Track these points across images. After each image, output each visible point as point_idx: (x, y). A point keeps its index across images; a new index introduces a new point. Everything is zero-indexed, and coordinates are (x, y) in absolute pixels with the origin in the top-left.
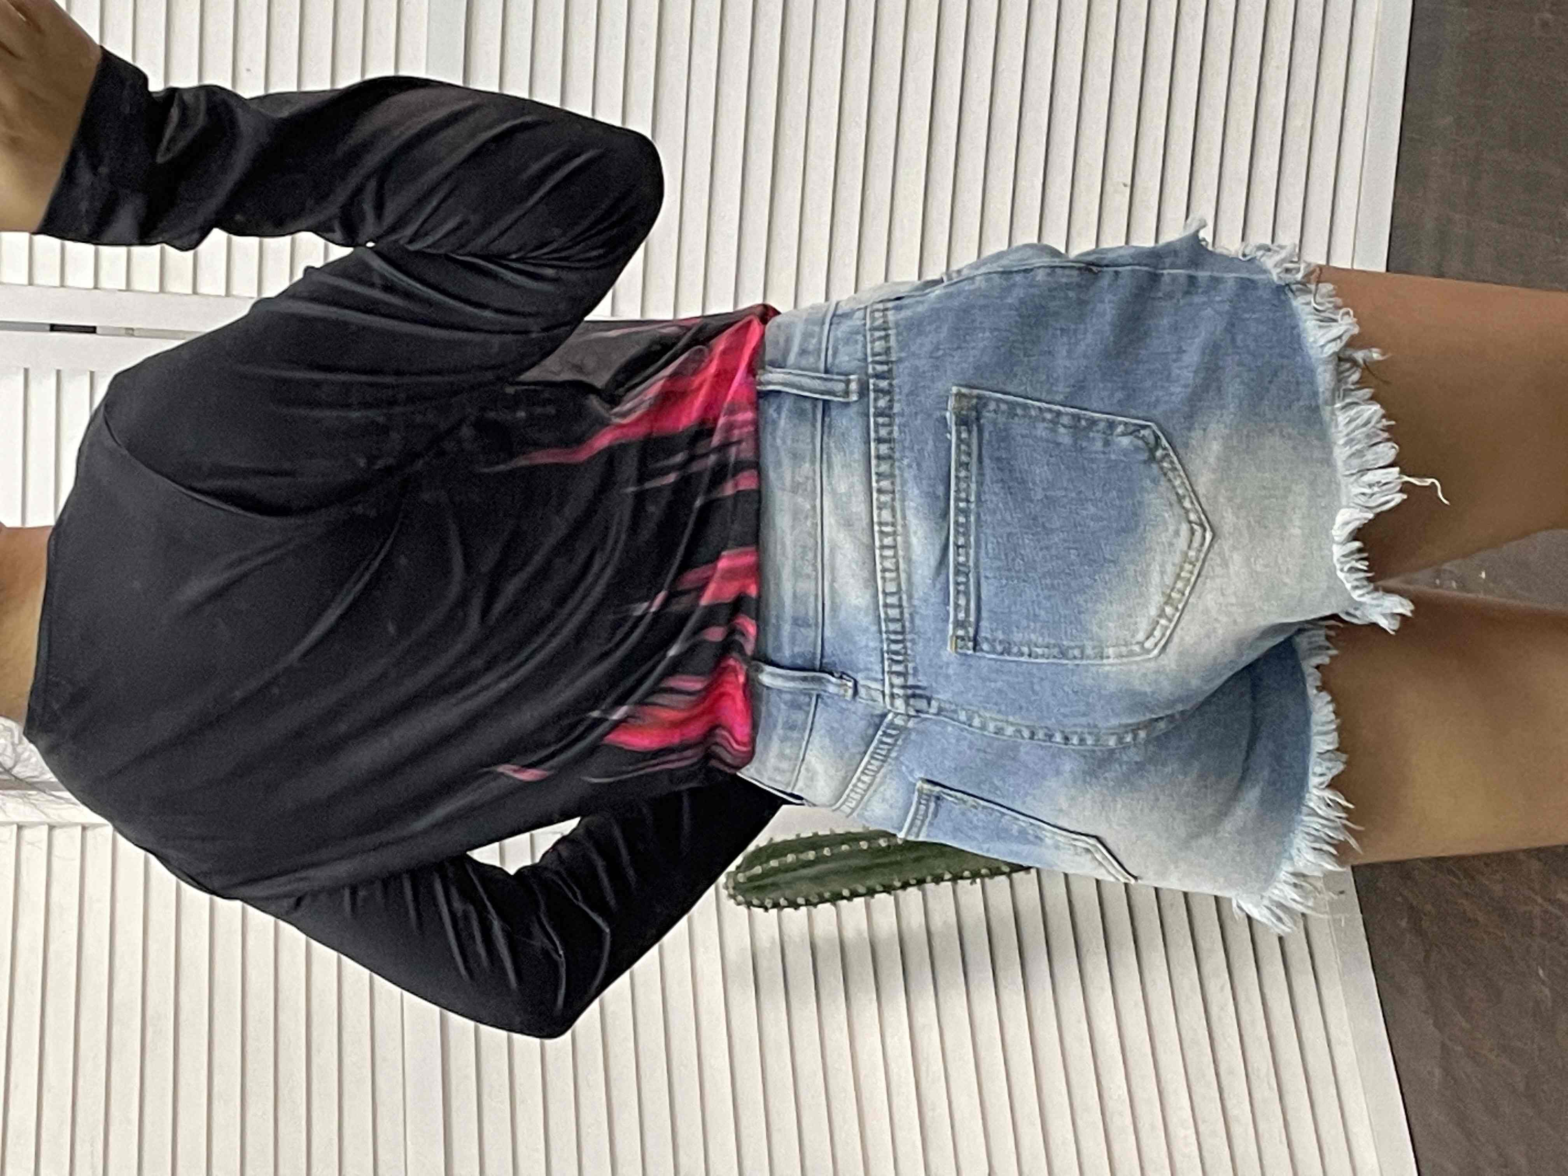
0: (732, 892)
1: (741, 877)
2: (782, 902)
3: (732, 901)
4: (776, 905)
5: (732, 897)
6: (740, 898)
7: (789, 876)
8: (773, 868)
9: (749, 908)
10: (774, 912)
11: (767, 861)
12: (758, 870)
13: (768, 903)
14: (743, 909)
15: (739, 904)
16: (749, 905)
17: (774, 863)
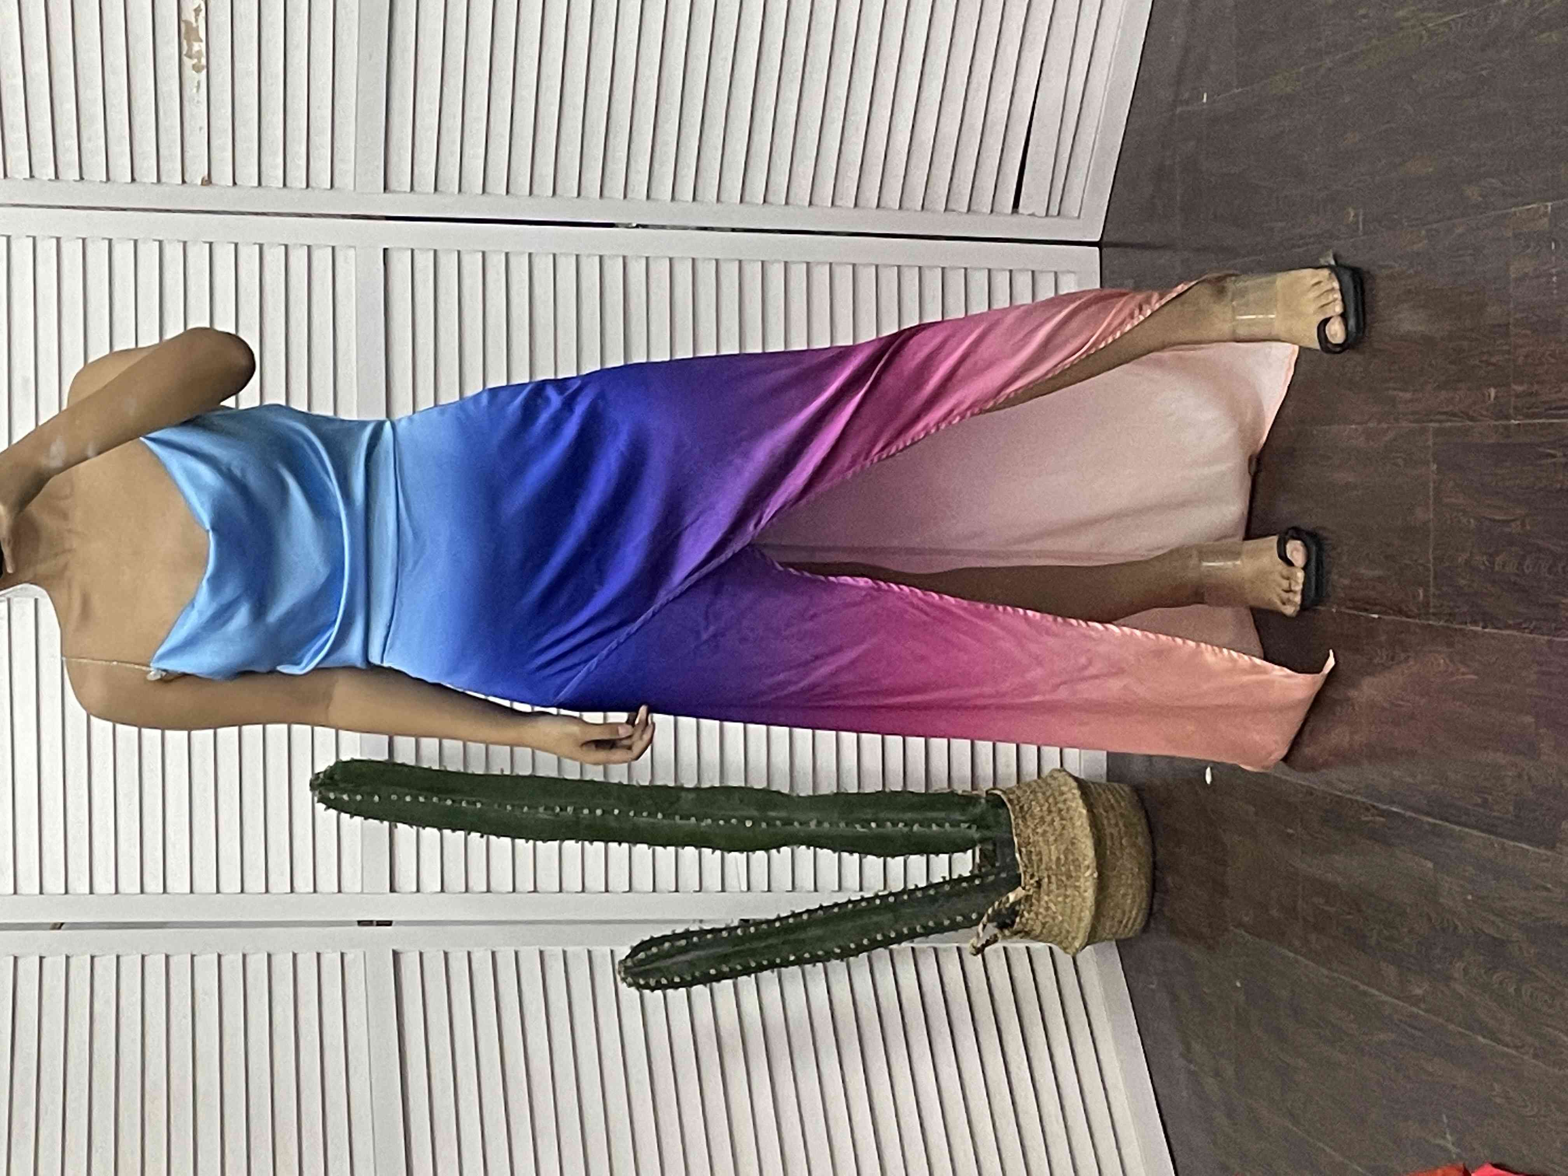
0: (622, 974)
1: (629, 963)
2: (664, 981)
3: (625, 984)
4: (658, 986)
5: (624, 980)
6: (630, 980)
7: (669, 962)
8: (653, 955)
9: (638, 989)
10: (659, 993)
11: (650, 949)
12: (642, 955)
13: (652, 982)
14: (633, 989)
15: (630, 985)
16: (639, 987)
17: (654, 950)
